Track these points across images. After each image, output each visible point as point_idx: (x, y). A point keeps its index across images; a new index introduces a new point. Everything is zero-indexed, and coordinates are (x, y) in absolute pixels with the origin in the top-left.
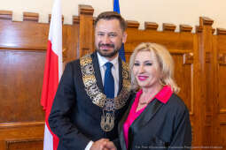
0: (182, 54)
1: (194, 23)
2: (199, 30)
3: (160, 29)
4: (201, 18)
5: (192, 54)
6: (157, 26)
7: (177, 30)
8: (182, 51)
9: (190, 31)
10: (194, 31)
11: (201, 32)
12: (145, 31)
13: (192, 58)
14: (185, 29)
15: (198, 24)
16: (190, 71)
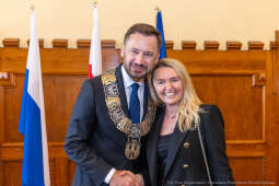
0: (250, 76)
5: (263, 75)
13: (263, 80)
16: (261, 95)
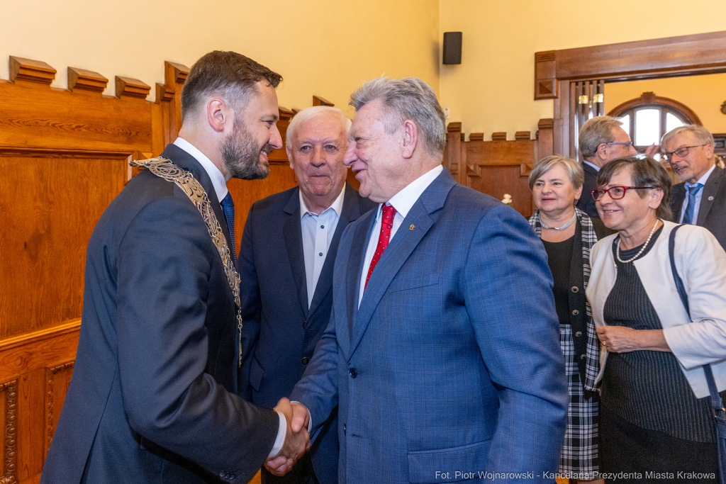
1: (152, 77)
2: (165, 95)
3: (61, 82)
4: (168, 65)
6: (53, 73)
7: (110, 90)
8: (123, 148)
9: (144, 96)
10: (152, 97)
11: (169, 100)
12: (11, 82)
14: (130, 91)
15: (163, 81)
